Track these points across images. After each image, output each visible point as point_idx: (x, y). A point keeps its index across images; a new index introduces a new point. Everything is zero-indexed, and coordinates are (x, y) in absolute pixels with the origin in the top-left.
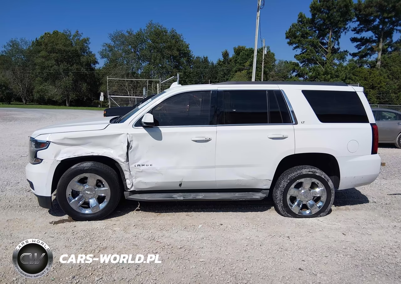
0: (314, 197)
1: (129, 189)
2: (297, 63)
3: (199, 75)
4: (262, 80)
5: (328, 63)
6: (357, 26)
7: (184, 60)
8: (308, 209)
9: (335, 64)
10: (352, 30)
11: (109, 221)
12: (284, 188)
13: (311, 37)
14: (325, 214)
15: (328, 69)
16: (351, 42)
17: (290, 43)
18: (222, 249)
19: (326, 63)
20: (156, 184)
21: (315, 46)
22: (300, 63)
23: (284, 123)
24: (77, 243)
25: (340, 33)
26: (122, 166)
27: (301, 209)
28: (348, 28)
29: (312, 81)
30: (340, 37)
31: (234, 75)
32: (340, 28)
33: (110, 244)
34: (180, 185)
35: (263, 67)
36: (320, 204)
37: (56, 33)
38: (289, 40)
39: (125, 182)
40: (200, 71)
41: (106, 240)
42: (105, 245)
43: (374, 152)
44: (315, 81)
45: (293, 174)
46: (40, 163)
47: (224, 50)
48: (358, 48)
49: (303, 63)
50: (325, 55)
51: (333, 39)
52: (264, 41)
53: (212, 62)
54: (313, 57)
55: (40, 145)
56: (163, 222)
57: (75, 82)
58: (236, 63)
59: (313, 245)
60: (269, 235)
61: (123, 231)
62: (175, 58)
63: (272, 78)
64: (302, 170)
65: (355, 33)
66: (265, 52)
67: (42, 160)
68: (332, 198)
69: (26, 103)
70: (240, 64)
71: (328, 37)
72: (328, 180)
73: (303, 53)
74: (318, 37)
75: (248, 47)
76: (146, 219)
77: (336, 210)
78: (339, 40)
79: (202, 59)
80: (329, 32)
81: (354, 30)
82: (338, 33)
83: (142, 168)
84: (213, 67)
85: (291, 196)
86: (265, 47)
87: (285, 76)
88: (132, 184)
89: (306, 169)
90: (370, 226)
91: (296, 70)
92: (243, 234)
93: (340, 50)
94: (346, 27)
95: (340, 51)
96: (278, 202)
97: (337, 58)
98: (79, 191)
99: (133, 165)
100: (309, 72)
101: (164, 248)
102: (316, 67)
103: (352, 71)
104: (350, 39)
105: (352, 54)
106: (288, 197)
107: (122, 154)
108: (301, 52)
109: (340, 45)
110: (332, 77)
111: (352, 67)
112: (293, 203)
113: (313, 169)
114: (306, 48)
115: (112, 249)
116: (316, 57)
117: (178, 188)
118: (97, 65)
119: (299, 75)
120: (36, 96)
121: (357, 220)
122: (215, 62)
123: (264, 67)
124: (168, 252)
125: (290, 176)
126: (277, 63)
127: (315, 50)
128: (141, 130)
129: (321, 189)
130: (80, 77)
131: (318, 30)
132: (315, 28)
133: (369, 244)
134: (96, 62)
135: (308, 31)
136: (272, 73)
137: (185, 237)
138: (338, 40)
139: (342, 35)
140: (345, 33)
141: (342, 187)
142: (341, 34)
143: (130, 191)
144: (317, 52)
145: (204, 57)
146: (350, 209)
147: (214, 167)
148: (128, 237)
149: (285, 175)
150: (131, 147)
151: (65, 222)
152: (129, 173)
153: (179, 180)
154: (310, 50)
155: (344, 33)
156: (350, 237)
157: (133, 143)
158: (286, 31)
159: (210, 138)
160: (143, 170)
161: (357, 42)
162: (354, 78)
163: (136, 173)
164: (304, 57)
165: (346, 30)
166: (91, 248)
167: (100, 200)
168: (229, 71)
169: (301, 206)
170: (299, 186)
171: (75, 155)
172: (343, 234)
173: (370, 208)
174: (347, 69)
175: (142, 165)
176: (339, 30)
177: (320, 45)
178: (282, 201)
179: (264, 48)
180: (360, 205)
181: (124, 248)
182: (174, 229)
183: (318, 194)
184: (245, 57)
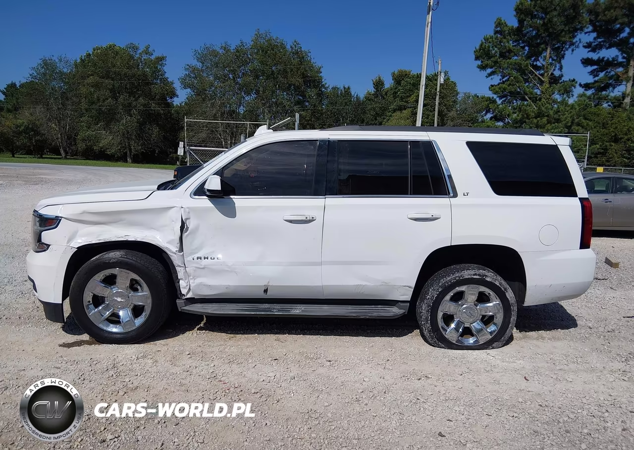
0: (484, 317)
1: (184, 295)
2: (493, 98)
3: (335, 116)
4: (436, 125)
5: (544, 98)
6: (592, 40)
7: (312, 93)
8: (472, 335)
9: (555, 101)
10: (585, 47)
11: (151, 346)
12: (432, 300)
13: (516, 58)
14: (500, 344)
15: (543, 109)
16: (582, 65)
17: (482, 67)
18: (320, 396)
19: (540, 100)
20: (226, 288)
21: (522, 70)
22: (497, 99)
23: (434, 194)
24: (94, 379)
25: (564, 51)
26: (172, 258)
27: (462, 335)
28: (576, 42)
29: (516, 127)
30: (563, 57)
31: (391, 116)
32: (565, 43)
33: (144, 382)
34: (266, 291)
35: (437, 103)
36: (492, 328)
37: (112, 47)
38: (479, 62)
39: (178, 284)
40: (338, 109)
41: (139, 375)
42: (136, 384)
43: (585, 244)
44: (522, 128)
45: (449, 279)
46: (45, 251)
47: (375, 77)
48: (594, 75)
49: (503, 99)
50: (539, 85)
51: (553, 60)
52: (440, 62)
53: (357, 95)
54: (520, 89)
55: (47, 222)
56: (235, 350)
57: (141, 124)
58: (395, 97)
59: (471, 394)
60: (402, 375)
61: (169, 362)
62: (297, 88)
63: (452, 121)
64: (463, 272)
65: (589, 51)
66: (441, 79)
67: (49, 245)
68: (512, 319)
69: (66, 158)
70: (402, 99)
71: (545, 57)
72: (505, 289)
73: (503, 82)
74: (528, 57)
75: (414, 72)
76: (210, 343)
77: (521, 339)
78: (563, 62)
79: (341, 90)
80: (547, 49)
81: (588, 46)
82: (562, 51)
83: (204, 262)
84: (359, 104)
85: (444, 314)
86: (441, 72)
87: (472, 120)
88: (188, 286)
89: (469, 270)
90: (572, 366)
91: (491, 110)
92: (359, 372)
93: (563, 79)
94: (574, 41)
95: (563, 81)
96: (423, 323)
97: (559, 91)
98: (105, 297)
99: (190, 258)
100: (513, 113)
101: (228, 391)
102: (523, 105)
103: (583, 113)
104: (581, 60)
105: (584, 84)
106: (440, 315)
107: (173, 240)
108: (499, 81)
109: (562, 70)
110: (549, 122)
111: (582, 106)
112: (448, 325)
113: (481, 271)
114: (509, 74)
115: (146, 390)
116: (525, 89)
117: (262, 295)
118: (175, 99)
119: (496, 118)
120: (81, 146)
121: (552, 356)
122: (362, 96)
123: (439, 103)
124: (233, 398)
125: (443, 281)
126: (460, 97)
127: (522, 77)
128: (204, 202)
129: (494, 303)
130: (149, 117)
131: (528, 47)
132: (523, 43)
133: (564, 396)
134: (173, 94)
135: (511, 47)
136: (453, 114)
137: (265, 375)
138: (560, 62)
139: (568, 53)
140: (573, 50)
141: (530, 301)
142: (566, 52)
143: (186, 299)
144: (526, 81)
145: (344, 88)
146: (545, 338)
147: (321, 264)
148: (175, 373)
149: (436, 280)
150: (188, 228)
151: (83, 345)
152: (184, 271)
153: (262, 283)
154: (514, 78)
155: (570, 50)
156: (535, 383)
157: (190, 223)
158: (476, 48)
159: (313, 218)
160: (205, 265)
161: (592, 65)
162: (585, 125)
163: (195, 270)
164: (505, 89)
165: (572, 47)
166: (113, 388)
167: (137, 311)
168: (384, 110)
169: (461, 330)
170: (458, 297)
171: (100, 240)
172: (525, 378)
173: (578, 337)
174: (575, 109)
175: (205, 258)
176: (562, 46)
177: (531, 70)
178: (429, 322)
179: (439, 73)
180: (563, 331)
181: (165, 390)
182: (250, 361)
183: (490, 312)
184: (410, 88)
